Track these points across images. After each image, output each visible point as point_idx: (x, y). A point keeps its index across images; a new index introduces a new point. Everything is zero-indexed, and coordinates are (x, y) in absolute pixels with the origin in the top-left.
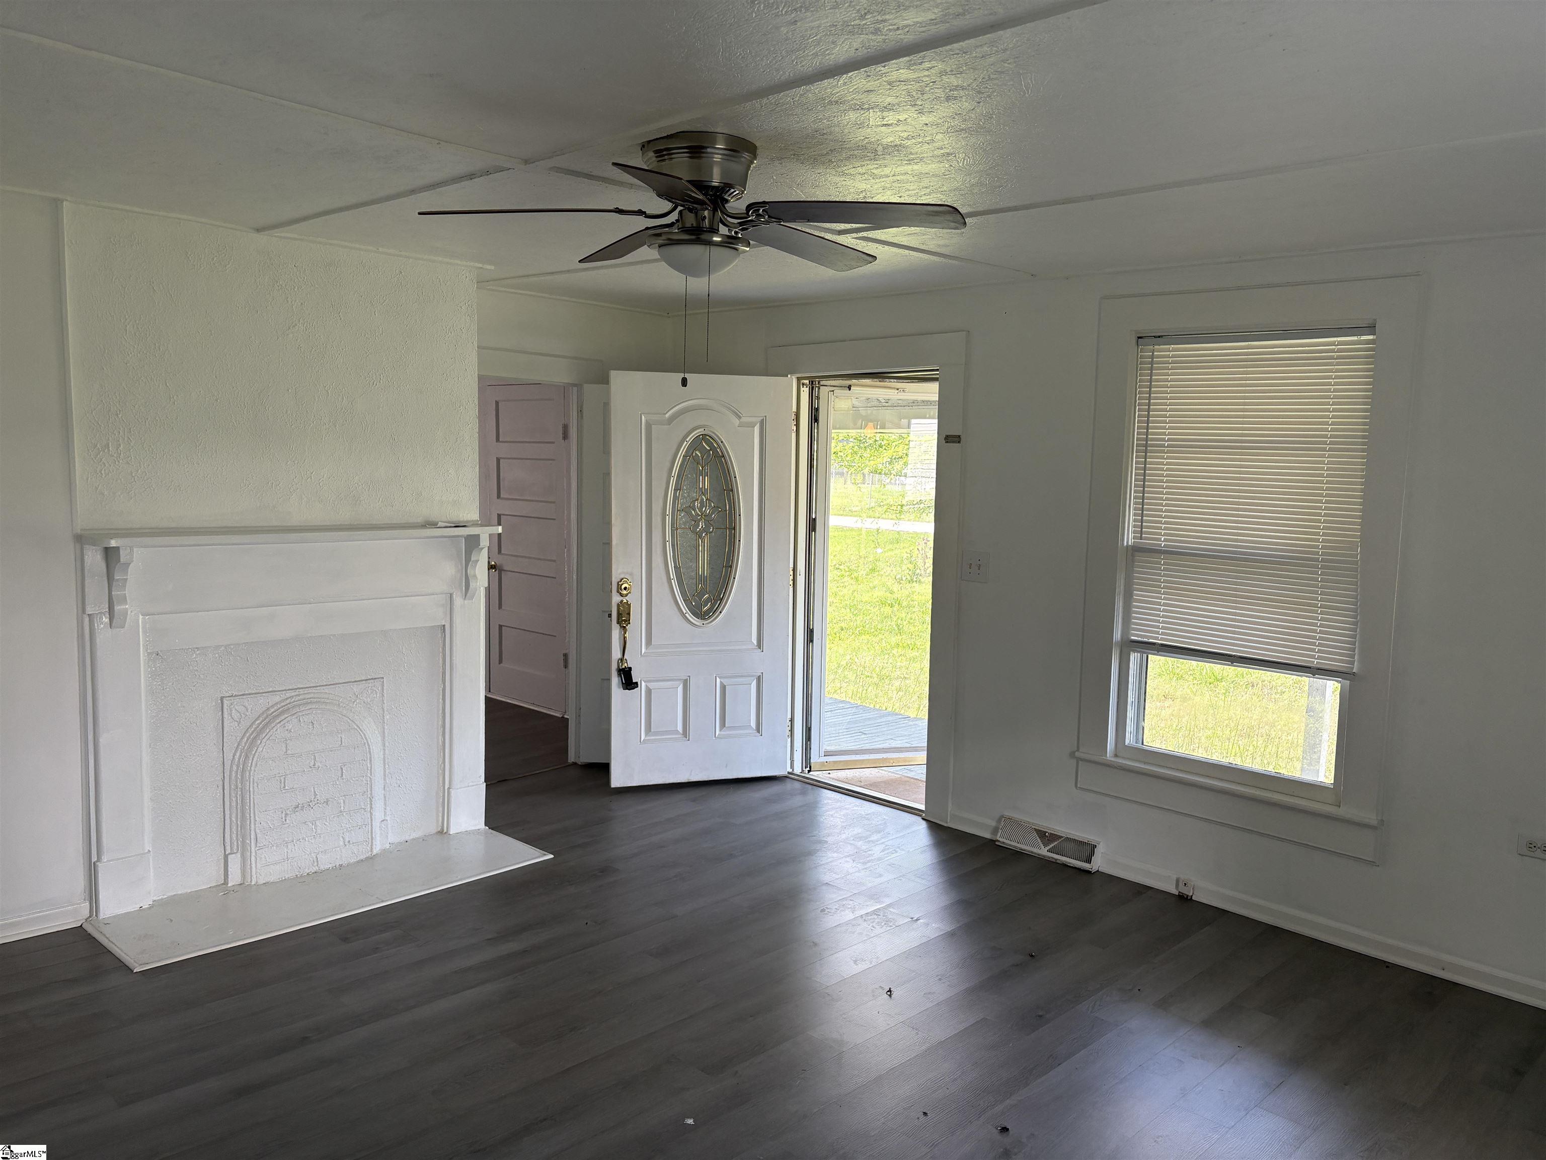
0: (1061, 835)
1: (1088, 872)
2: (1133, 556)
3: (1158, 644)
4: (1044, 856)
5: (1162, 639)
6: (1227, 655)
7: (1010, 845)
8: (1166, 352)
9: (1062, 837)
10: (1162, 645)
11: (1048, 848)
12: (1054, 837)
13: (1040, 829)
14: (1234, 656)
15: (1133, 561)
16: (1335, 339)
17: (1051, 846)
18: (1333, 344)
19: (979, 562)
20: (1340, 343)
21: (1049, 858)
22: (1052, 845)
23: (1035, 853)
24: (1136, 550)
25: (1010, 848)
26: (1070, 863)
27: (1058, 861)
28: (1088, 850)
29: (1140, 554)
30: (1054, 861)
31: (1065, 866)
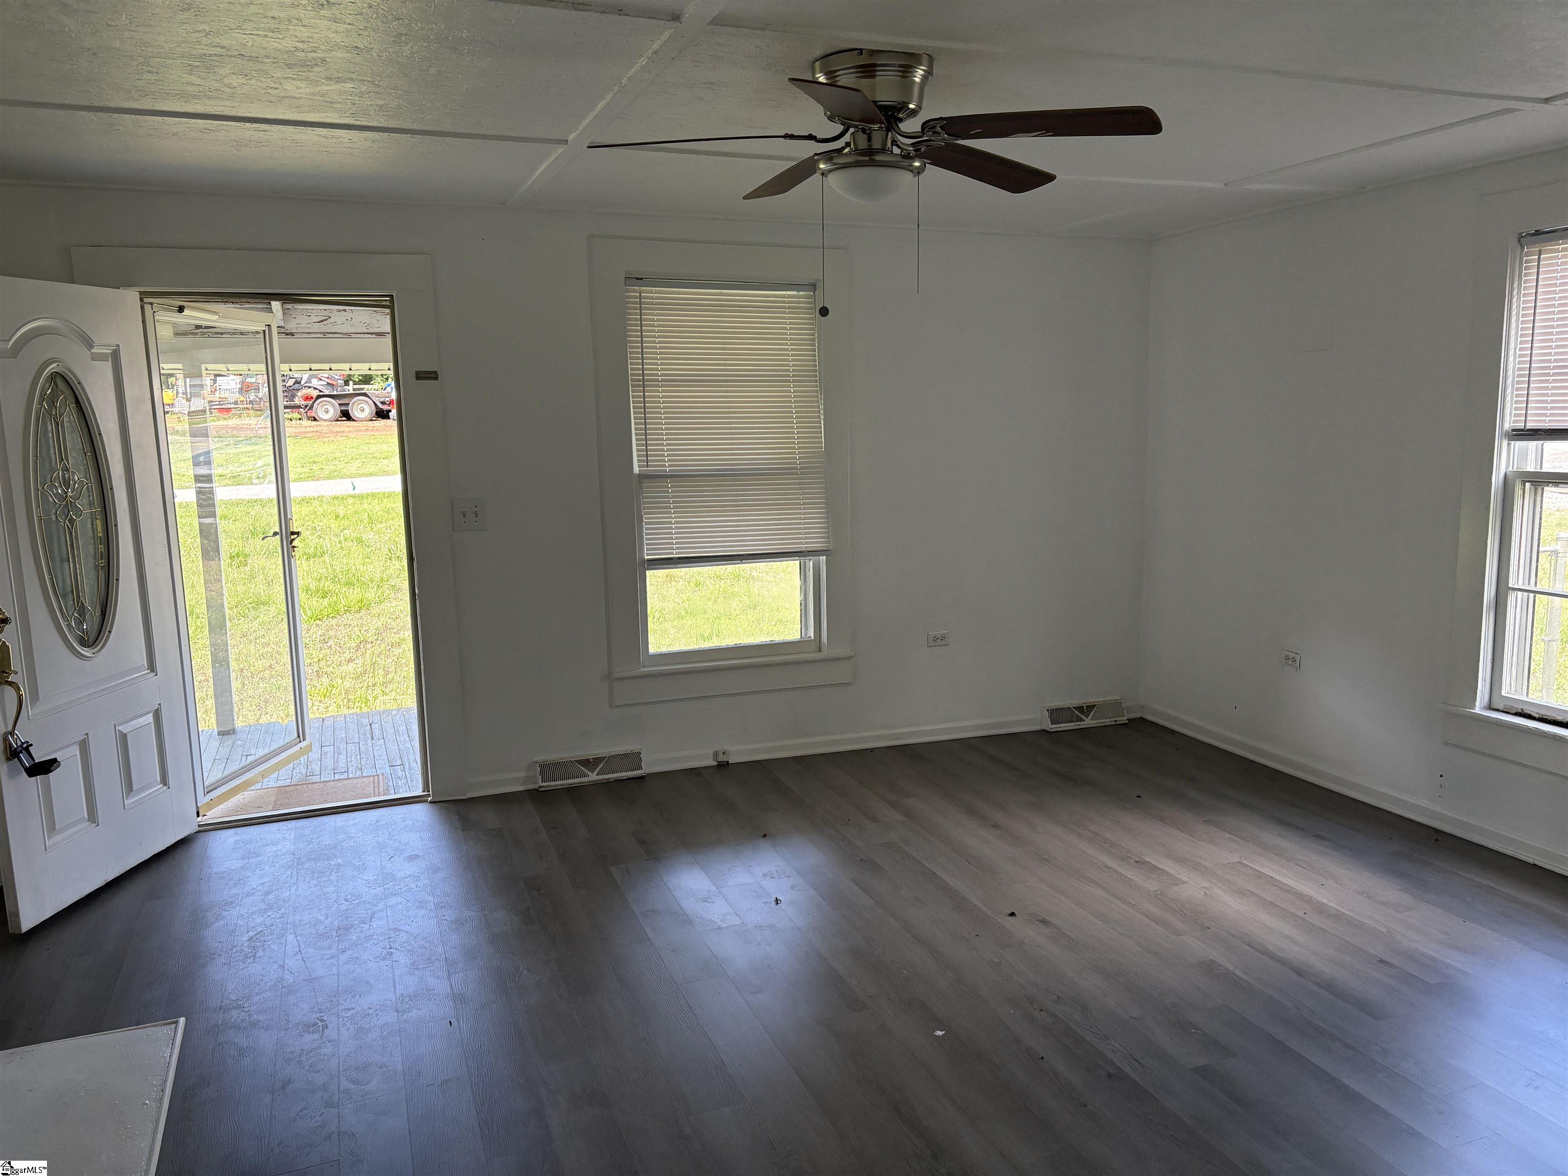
0: (604, 756)
1: (641, 778)
2: (640, 482)
3: (676, 558)
4: (595, 781)
5: (677, 553)
6: (737, 555)
7: (556, 786)
8: (651, 293)
9: (605, 757)
10: (679, 558)
11: (596, 772)
12: (598, 760)
13: (580, 759)
14: (743, 555)
15: (642, 488)
16: (785, 293)
17: (598, 770)
18: (783, 296)
19: (476, 509)
20: (789, 296)
21: (601, 780)
22: (599, 768)
23: (586, 782)
24: (642, 477)
25: (557, 788)
26: (622, 777)
27: (611, 780)
28: (634, 759)
29: (647, 480)
30: (605, 781)
31: (618, 781)
